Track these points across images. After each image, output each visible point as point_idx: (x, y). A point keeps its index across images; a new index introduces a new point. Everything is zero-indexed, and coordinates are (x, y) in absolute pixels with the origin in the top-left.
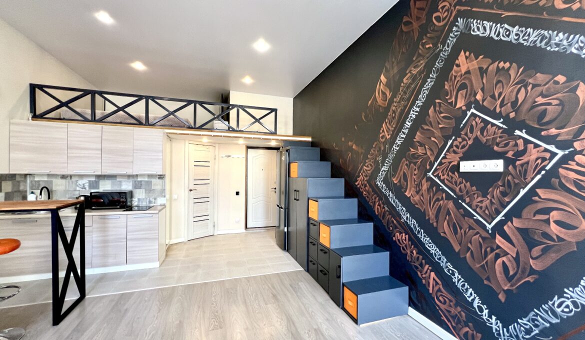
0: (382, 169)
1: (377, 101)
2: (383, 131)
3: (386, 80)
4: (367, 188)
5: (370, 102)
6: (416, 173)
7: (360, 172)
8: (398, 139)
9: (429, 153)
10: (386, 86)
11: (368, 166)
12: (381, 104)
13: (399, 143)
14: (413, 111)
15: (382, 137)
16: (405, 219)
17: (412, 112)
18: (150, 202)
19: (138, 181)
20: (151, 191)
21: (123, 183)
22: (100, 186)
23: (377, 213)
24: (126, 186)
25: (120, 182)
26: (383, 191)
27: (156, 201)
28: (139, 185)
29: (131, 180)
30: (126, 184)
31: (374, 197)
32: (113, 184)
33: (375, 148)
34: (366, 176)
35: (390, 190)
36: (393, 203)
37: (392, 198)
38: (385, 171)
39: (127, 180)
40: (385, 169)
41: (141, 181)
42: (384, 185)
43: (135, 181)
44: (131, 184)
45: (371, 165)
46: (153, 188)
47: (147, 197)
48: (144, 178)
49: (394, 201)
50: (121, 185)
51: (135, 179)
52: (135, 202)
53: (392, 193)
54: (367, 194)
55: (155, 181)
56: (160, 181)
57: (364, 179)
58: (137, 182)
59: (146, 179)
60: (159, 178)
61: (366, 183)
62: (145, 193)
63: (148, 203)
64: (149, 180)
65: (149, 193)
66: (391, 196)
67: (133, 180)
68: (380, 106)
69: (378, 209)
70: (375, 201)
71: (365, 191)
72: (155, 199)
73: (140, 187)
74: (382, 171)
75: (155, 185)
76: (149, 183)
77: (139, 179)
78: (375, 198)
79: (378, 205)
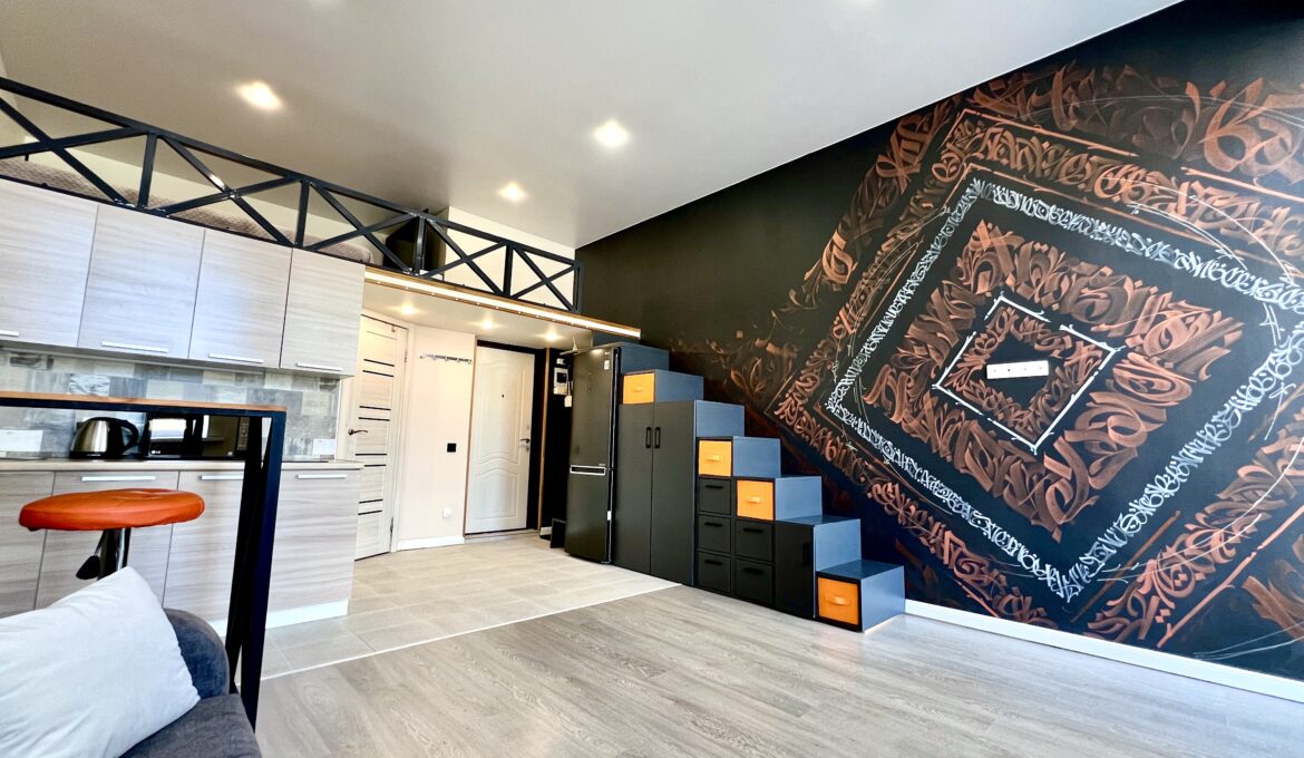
0: (840, 384)
1: (825, 274)
2: (841, 322)
3: (844, 243)
4: (804, 419)
5: (808, 275)
6: (910, 385)
7: (785, 391)
8: (873, 335)
9: (933, 355)
10: (844, 250)
11: (805, 381)
12: (834, 279)
13: (876, 341)
14: (902, 293)
15: (839, 332)
16: (892, 459)
17: (899, 295)
21: (222, 394)
23: (829, 459)
26: (844, 419)
30: (230, 397)
31: (821, 432)
32: (189, 395)
33: (821, 349)
34: (802, 398)
35: (858, 416)
36: (865, 437)
37: (863, 429)
38: (846, 387)
39: (232, 385)
40: (846, 383)
42: (844, 410)
44: (244, 396)
45: (813, 379)
49: (868, 434)
50: (212, 398)
53: (864, 420)
54: (806, 429)
55: (311, 396)
56: (324, 396)
57: (796, 403)
58: (260, 394)
59: (288, 388)
60: (322, 385)
61: (801, 409)
64: (296, 390)
65: (294, 425)
66: (860, 425)
67: (251, 385)
68: (831, 282)
69: (831, 451)
70: (823, 440)
71: (799, 424)
72: (308, 442)
74: (841, 387)
76: (294, 397)
77: (268, 385)
78: (825, 434)
79: (832, 445)
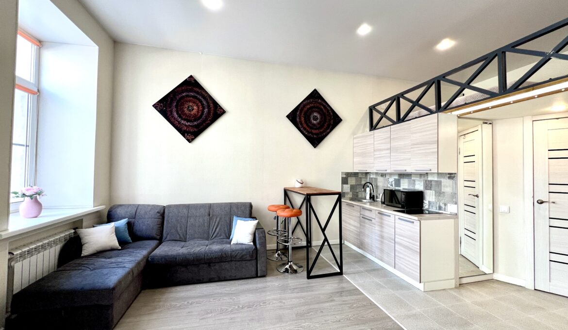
18: (440, 208)
19: (429, 181)
20: (440, 193)
21: (417, 183)
22: (401, 184)
24: (419, 186)
25: (414, 180)
27: (446, 207)
28: (429, 185)
29: (423, 179)
30: (419, 184)
32: (409, 184)
39: (419, 179)
41: (431, 181)
43: (426, 181)
44: (422, 183)
46: (442, 191)
47: (437, 201)
48: (434, 177)
50: (414, 184)
51: (426, 178)
52: (426, 206)
55: (446, 182)
56: (450, 182)
58: (427, 182)
59: (436, 179)
60: (449, 178)
62: (435, 195)
63: (438, 208)
64: (439, 179)
65: (439, 196)
72: (445, 205)
73: (431, 188)
75: (444, 187)
76: (439, 183)
77: (430, 179)
